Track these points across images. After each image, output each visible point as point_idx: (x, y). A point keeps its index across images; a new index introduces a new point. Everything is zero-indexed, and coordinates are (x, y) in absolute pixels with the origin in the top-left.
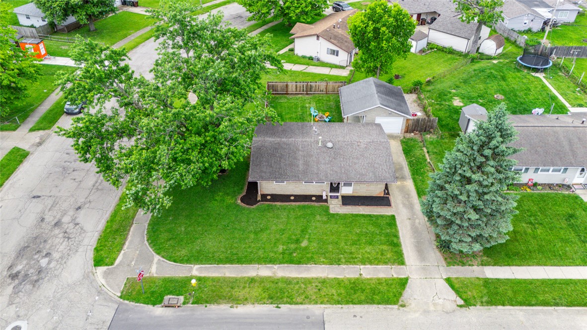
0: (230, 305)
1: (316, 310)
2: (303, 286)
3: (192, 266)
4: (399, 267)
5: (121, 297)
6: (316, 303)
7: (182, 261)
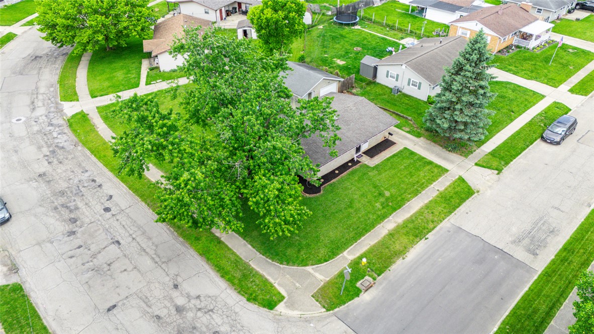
0: (401, 258)
1: (446, 224)
3: (341, 255)
4: (448, 173)
5: (328, 310)
7: (330, 258)
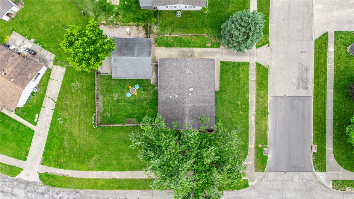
0: (268, 131)
1: (270, 99)
2: (260, 104)
3: (249, 148)
4: (250, 65)
5: (264, 172)
6: (267, 99)
7: (247, 153)
